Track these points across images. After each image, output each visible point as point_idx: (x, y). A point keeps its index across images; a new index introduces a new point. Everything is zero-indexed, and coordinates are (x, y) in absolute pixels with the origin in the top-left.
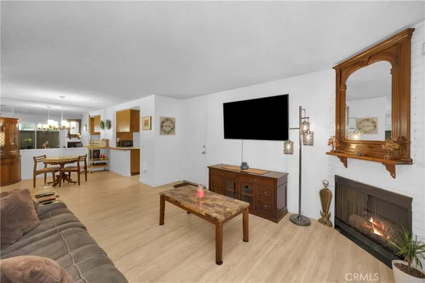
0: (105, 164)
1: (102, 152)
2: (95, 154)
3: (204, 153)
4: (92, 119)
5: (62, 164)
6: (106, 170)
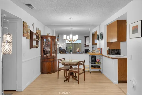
1: (97, 58)
2: (93, 59)
4: (93, 35)
5: (71, 65)
6: (100, 72)
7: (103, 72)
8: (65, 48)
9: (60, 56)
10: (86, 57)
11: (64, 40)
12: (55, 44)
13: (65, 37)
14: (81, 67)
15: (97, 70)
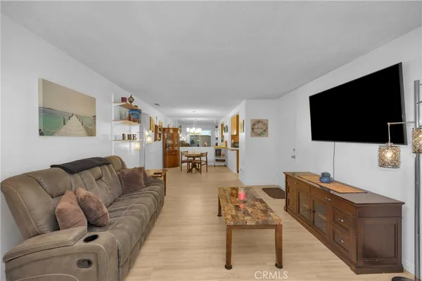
0: (224, 161)
1: (222, 152)
2: (218, 152)
3: (294, 157)
5: (194, 157)
6: (225, 166)
7: (228, 166)
8: (189, 142)
9: (182, 149)
10: (211, 151)
11: (187, 133)
12: (178, 137)
13: (188, 129)
14: (203, 159)
15: (223, 164)
